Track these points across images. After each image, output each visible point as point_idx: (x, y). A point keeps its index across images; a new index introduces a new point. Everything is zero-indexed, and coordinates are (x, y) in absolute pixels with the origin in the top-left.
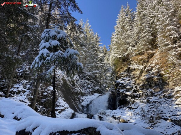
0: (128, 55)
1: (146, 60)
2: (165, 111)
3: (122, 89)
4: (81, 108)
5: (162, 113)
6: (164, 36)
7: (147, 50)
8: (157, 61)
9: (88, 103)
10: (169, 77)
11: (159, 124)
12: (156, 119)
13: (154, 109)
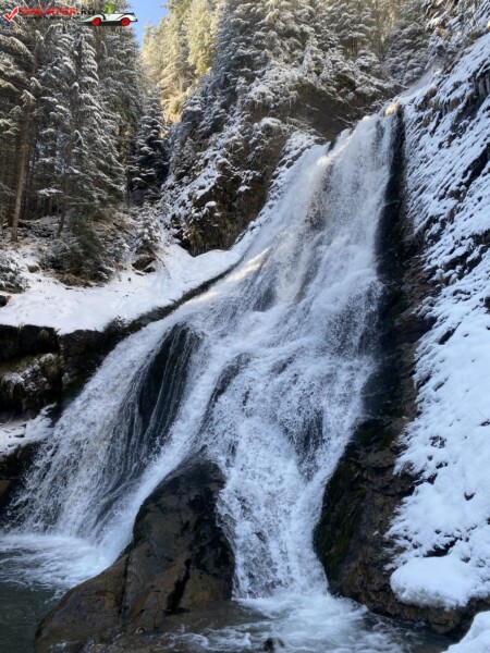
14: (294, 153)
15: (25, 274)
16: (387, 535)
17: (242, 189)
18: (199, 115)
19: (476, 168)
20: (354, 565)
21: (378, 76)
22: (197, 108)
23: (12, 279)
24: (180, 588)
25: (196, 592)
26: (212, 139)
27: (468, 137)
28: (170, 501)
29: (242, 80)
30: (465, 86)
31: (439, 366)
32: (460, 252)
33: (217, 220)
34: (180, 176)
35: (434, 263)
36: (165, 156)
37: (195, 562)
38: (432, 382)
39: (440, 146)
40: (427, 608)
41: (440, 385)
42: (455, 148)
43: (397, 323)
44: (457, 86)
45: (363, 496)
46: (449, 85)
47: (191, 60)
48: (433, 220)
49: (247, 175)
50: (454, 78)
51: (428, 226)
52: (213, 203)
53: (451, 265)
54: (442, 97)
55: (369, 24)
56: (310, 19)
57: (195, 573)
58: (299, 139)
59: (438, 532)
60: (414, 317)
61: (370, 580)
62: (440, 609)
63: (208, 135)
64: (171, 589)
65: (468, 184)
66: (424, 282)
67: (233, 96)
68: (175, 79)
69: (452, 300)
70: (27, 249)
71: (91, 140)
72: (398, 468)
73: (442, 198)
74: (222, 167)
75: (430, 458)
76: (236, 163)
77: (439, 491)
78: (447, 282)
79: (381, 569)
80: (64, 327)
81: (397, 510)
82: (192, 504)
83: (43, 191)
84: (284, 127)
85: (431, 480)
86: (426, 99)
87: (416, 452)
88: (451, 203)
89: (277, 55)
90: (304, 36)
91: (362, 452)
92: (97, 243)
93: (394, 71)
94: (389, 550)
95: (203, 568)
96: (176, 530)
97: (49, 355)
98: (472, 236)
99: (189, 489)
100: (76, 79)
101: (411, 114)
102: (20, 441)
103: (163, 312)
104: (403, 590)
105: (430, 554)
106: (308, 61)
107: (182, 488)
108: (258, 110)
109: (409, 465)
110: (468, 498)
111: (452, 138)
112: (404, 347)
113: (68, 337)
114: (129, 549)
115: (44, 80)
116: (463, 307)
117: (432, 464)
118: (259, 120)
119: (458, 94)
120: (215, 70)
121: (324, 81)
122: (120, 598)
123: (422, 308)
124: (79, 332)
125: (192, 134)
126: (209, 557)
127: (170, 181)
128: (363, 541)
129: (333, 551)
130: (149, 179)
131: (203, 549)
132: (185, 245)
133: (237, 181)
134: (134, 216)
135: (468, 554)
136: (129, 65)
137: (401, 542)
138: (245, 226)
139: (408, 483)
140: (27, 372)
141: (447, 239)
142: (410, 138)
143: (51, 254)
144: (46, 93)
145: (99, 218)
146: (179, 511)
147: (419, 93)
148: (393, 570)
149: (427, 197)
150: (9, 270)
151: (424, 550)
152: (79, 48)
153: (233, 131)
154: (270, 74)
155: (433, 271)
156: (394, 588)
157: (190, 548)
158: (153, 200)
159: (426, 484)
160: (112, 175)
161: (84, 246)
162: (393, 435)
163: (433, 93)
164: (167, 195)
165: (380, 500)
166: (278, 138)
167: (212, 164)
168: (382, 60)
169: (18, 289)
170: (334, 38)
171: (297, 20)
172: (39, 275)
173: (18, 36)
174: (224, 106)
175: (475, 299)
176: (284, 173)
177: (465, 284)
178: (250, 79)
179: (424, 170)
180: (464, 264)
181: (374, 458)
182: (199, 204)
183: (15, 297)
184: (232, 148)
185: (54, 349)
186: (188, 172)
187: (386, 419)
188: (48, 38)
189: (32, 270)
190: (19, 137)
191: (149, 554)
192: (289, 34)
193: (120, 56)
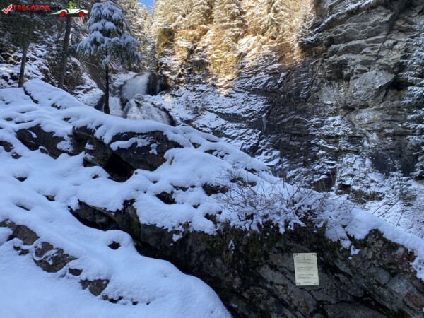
0: (176, 27)
1: (198, 37)
2: (211, 102)
3: (166, 70)
4: (112, 89)
5: (208, 104)
6: (221, 9)
7: (200, 24)
8: (210, 40)
9: (122, 83)
10: (221, 63)
11: (203, 116)
12: (201, 110)
13: (200, 99)
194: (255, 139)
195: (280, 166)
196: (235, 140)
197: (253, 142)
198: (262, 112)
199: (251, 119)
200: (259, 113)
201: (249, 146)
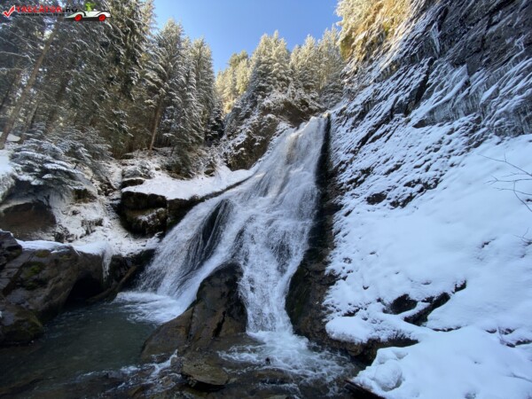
14: (280, 131)
15: (153, 171)
16: (323, 304)
17: (257, 144)
18: (240, 110)
19: (364, 141)
20: (306, 318)
21: (318, 102)
22: (239, 107)
23: (147, 172)
24: (220, 326)
25: (228, 328)
26: (245, 120)
27: (360, 128)
28: (216, 281)
29: (260, 97)
30: (359, 107)
31: (345, 226)
32: (355, 177)
33: (244, 156)
34: (229, 136)
35: (342, 181)
36: (223, 126)
37: (228, 313)
38: (342, 233)
39: (347, 131)
40: (345, 343)
41: (345, 235)
42: (354, 133)
43: (325, 206)
44: (355, 106)
45: (310, 284)
46: (352, 106)
47: (237, 87)
48: (343, 163)
49: (259, 138)
50: (354, 103)
51: (340, 165)
52: (243, 149)
53: (351, 182)
54: (349, 111)
55: (316, 80)
56: (292, 74)
57: (227, 319)
58: (283, 125)
59: (350, 304)
60: (332, 204)
61: (315, 326)
62: (352, 344)
63: (243, 119)
64: (215, 327)
65: (359, 148)
66: (337, 189)
67: (256, 103)
68: (230, 94)
69: (351, 198)
70: (156, 160)
71: (190, 114)
72: (327, 272)
73: (347, 153)
74: (248, 134)
75: (344, 268)
76: (255, 133)
77: (348, 284)
78: (348, 190)
79: (320, 321)
80: (170, 196)
81: (327, 292)
82: (227, 283)
83: (166, 134)
84: (277, 119)
85: (344, 279)
86: (342, 111)
87: (336, 264)
88: (351, 155)
89: (276, 88)
90: (288, 81)
91: (308, 263)
92: (189, 161)
93: (325, 101)
94: (325, 312)
95: (231, 316)
96: (218, 296)
97: (162, 209)
98: (361, 170)
99: (226, 276)
100: (186, 86)
101: (334, 117)
102: (143, 248)
103: (216, 194)
104: (333, 333)
105: (346, 315)
106: (289, 92)
107: (222, 275)
108: (266, 110)
109: (333, 271)
110: (365, 288)
111: (352, 128)
112: (327, 217)
113: (172, 201)
114: (194, 304)
115: (171, 85)
116: (355, 201)
117: (345, 271)
118: (266, 115)
119: (356, 110)
120: (248, 91)
121: (296, 101)
122: (188, 329)
123: (337, 200)
124: (177, 199)
125: (236, 118)
126: (235, 311)
127: (224, 137)
128: (311, 306)
129: (295, 310)
130: (215, 135)
131: (232, 307)
132: (229, 166)
133: (255, 140)
134: (207, 151)
135: (367, 316)
136: (210, 85)
137: (331, 308)
138: (256, 160)
139: (333, 279)
140: (150, 216)
141: (349, 171)
142: (333, 127)
143: (167, 163)
144: (171, 90)
145: (190, 150)
146: (220, 286)
147: (338, 110)
148: (326, 322)
149: (340, 153)
150: (145, 168)
151: (342, 313)
152: (188, 73)
153: (255, 118)
154: (273, 95)
155: (342, 184)
156: (327, 331)
157: (225, 306)
158: (216, 145)
159: (341, 281)
160: (198, 132)
161: (183, 162)
162: (324, 256)
163: (345, 109)
164: (222, 143)
165: (318, 287)
166: (274, 124)
167: (244, 132)
168: (320, 96)
169: (149, 177)
170: (301, 84)
171: (286, 74)
172: (160, 172)
173: (161, 64)
174: (251, 107)
175: (362, 197)
176: (275, 139)
177: (357, 191)
178: (264, 97)
179: (339, 141)
180: (356, 182)
181: (314, 266)
182: (237, 148)
183: (147, 181)
184: (254, 126)
185: (164, 206)
186: (233, 134)
187: (319, 248)
188: (174, 67)
189: (157, 169)
190: (156, 110)
191: (204, 307)
192: (282, 79)
193: (206, 80)
194: (420, 76)
195: (466, 92)
196: (389, 98)
197: (416, 83)
198: (429, 26)
199: (411, 52)
200: (424, 32)
201: (408, 95)
